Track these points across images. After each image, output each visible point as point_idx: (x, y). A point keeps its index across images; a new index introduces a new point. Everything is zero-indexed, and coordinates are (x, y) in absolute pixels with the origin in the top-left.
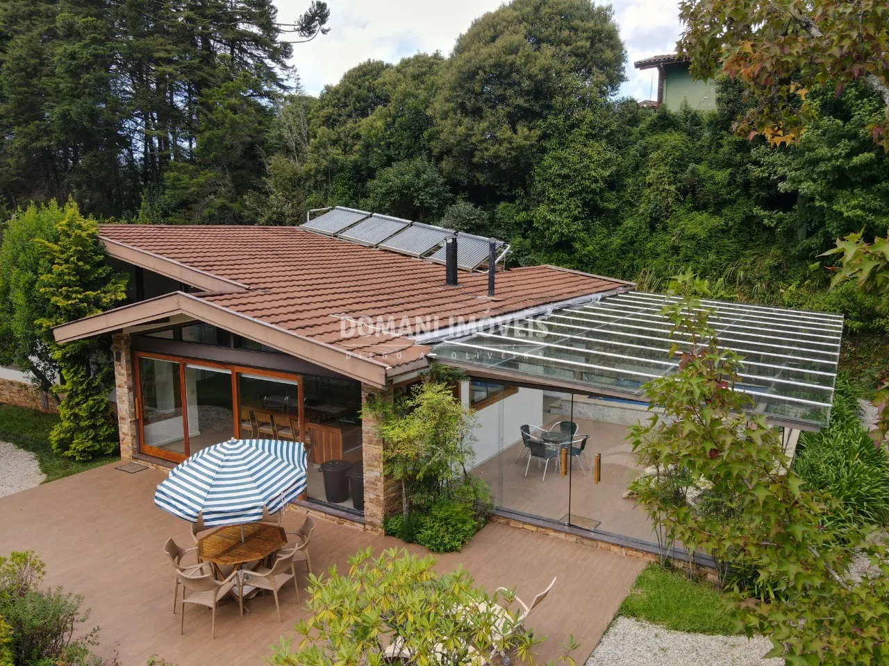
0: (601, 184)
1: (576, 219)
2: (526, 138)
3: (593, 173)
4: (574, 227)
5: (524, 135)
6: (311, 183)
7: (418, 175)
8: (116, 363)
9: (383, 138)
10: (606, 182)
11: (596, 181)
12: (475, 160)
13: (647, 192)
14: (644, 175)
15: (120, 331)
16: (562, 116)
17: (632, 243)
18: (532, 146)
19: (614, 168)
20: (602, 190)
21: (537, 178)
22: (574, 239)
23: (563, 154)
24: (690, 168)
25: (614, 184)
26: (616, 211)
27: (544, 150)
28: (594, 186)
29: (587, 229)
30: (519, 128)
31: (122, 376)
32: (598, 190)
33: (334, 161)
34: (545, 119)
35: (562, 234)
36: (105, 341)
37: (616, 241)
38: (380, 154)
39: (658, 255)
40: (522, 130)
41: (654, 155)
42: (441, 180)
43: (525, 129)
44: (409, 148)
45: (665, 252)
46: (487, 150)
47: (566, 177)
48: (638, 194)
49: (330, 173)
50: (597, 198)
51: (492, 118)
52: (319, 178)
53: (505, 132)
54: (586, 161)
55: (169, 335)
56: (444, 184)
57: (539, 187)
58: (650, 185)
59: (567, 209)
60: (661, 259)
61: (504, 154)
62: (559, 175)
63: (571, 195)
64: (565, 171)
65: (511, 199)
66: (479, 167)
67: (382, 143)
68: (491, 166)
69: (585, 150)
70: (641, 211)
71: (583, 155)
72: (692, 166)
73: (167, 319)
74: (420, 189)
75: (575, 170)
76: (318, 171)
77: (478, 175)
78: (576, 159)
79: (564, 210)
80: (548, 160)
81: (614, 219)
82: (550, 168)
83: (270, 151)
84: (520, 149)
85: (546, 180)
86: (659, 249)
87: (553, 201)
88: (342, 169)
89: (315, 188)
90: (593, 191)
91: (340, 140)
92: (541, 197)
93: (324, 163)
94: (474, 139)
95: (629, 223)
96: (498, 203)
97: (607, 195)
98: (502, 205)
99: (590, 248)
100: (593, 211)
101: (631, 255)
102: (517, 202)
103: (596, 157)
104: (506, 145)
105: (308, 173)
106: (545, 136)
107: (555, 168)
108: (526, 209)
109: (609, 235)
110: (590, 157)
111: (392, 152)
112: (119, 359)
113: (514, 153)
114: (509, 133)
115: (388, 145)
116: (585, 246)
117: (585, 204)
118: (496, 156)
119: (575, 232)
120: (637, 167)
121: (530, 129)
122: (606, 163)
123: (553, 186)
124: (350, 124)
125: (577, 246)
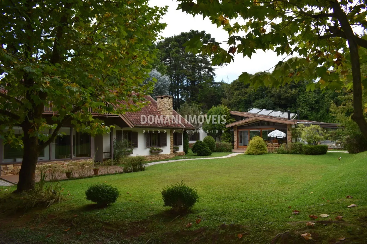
0: (314, 102)
1: (308, 111)
2: (295, 92)
3: (312, 100)
4: (308, 113)
5: (294, 91)
6: (233, 105)
7: (266, 102)
8: (234, 131)
9: (254, 93)
10: (315, 102)
11: (313, 102)
12: (281, 98)
13: (325, 104)
14: (324, 100)
15: (236, 126)
16: (303, 87)
17: (323, 116)
18: (296, 94)
19: (317, 98)
20: (314, 104)
21: (298, 101)
22: (308, 115)
23: (304, 95)
24: (335, 98)
25: (317, 102)
26: (318, 109)
27: (299, 95)
28: (312, 103)
29: (311, 113)
30: (293, 90)
31: (235, 134)
32: (313, 104)
33: (240, 99)
34: (299, 88)
35: (305, 114)
36: (232, 127)
37: (319, 116)
38: (253, 97)
39: (329, 118)
40: (294, 90)
41: (326, 95)
42: (273, 103)
43: (295, 90)
44: (261, 95)
45: (331, 117)
46: (285, 95)
47: (305, 101)
48: (323, 104)
49: (239, 102)
50: (313, 106)
51: (286, 88)
52: (236, 103)
53: (289, 91)
54: (310, 97)
55: (247, 125)
56: (273, 104)
57: (298, 103)
58: (326, 102)
59: (306, 108)
60: (330, 119)
61: (290, 96)
62: (303, 100)
63: (307, 105)
64: (305, 100)
65: (291, 107)
66: (283, 99)
67: (254, 94)
68: (286, 99)
69: (309, 94)
70: (324, 108)
71: (309, 96)
72: (335, 97)
73: (247, 122)
74: (267, 105)
75: (307, 99)
76: (235, 102)
77: (282, 101)
78: (307, 96)
79: (305, 109)
80: (300, 97)
81: (318, 111)
82: (301, 99)
83: (220, 97)
84: (293, 94)
85: (300, 102)
86: (329, 117)
87: (302, 107)
88: (242, 101)
89: (234, 106)
90: (312, 104)
91: (240, 94)
92: (299, 106)
93: (238, 100)
94: (282, 93)
95: (321, 111)
96: (287, 108)
97: (315, 105)
98: (288, 108)
99: (312, 117)
100: (312, 109)
101: (323, 119)
102: (293, 107)
103: (312, 96)
104: (290, 94)
105: (232, 103)
106: (299, 91)
107: (302, 99)
108: (295, 109)
109: (317, 114)
110: (311, 96)
111: (257, 97)
112: (235, 131)
113: (292, 96)
114: (290, 91)
115: (255, 95)
116: (311, 117)
117: (310, 107)
118: (288, 96)
119: (308, 114)
120: (322, 98)
121: (296, 90)
122: (315, 97)
123: (302, 103)
124: (243, 90)
125: (309, 117)
